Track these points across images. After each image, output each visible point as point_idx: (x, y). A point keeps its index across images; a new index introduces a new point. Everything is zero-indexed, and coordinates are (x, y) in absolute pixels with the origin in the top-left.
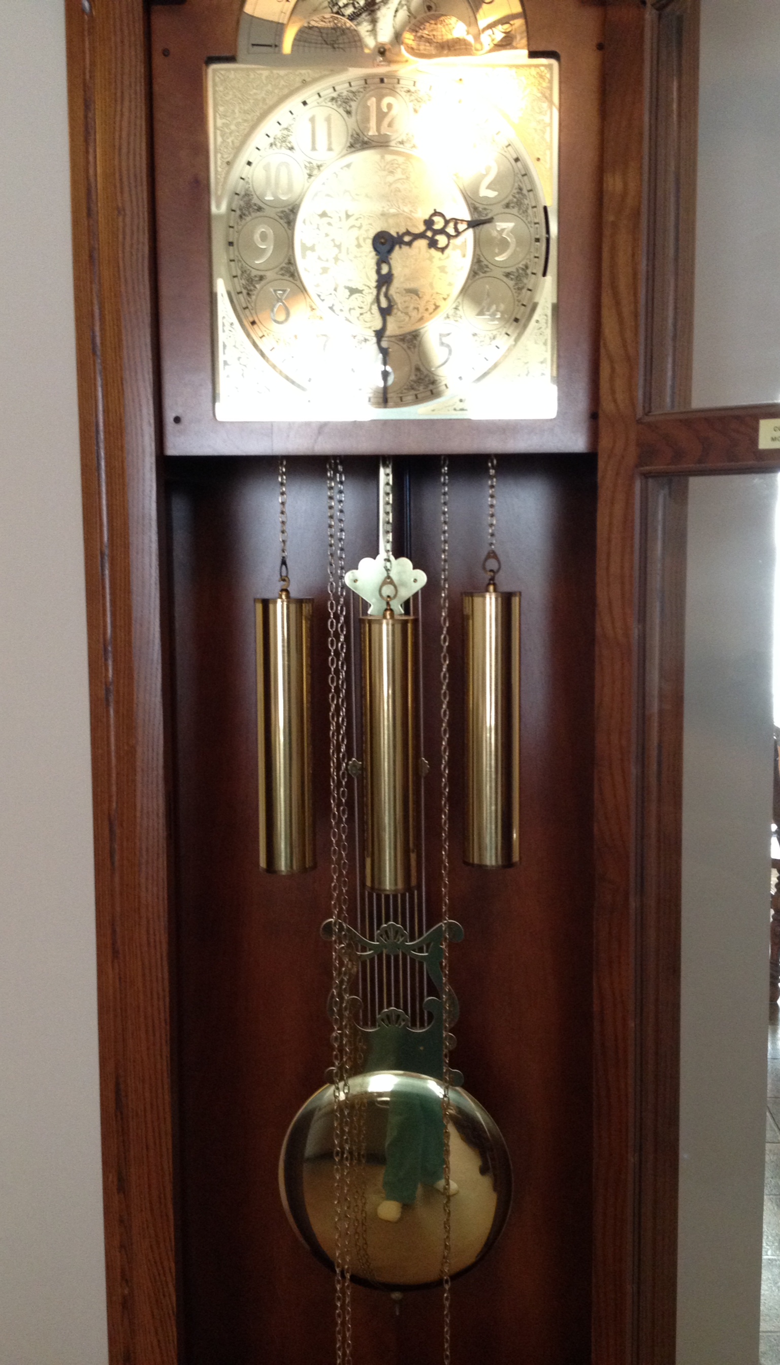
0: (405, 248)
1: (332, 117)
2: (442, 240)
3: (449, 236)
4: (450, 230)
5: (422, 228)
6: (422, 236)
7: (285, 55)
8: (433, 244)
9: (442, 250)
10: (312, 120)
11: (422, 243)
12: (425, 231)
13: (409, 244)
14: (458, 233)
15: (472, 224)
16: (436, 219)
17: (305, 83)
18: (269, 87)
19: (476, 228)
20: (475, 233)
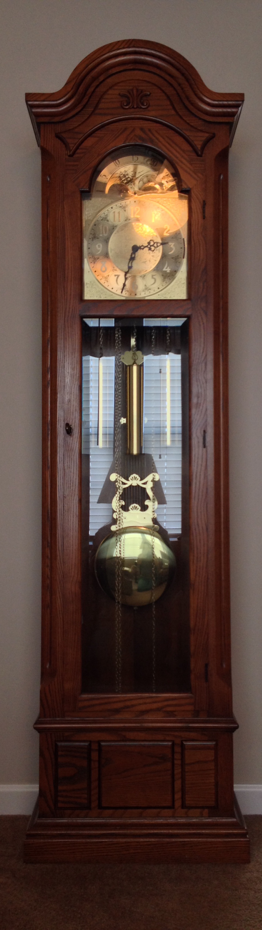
0: (141, 250)
1: (120, 212)
2: (153, 248)
3: (155, 247)
4: (155, 245)
5: (147, 245)
6: (147, 247)
7: (107, 194)
8: (150, 249)
9: (153, 251)
10: (114, 212)
11: (147, 249)
12: (148, 245)
13: (143, 249)
14: (158, 246)
15: (162, 244)
16: (151, 242)
17: (112, 203)
18: (102, 203)
19: (164, 245)
20: (163, 247)
